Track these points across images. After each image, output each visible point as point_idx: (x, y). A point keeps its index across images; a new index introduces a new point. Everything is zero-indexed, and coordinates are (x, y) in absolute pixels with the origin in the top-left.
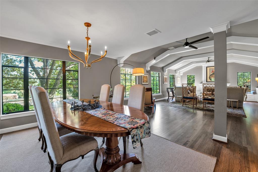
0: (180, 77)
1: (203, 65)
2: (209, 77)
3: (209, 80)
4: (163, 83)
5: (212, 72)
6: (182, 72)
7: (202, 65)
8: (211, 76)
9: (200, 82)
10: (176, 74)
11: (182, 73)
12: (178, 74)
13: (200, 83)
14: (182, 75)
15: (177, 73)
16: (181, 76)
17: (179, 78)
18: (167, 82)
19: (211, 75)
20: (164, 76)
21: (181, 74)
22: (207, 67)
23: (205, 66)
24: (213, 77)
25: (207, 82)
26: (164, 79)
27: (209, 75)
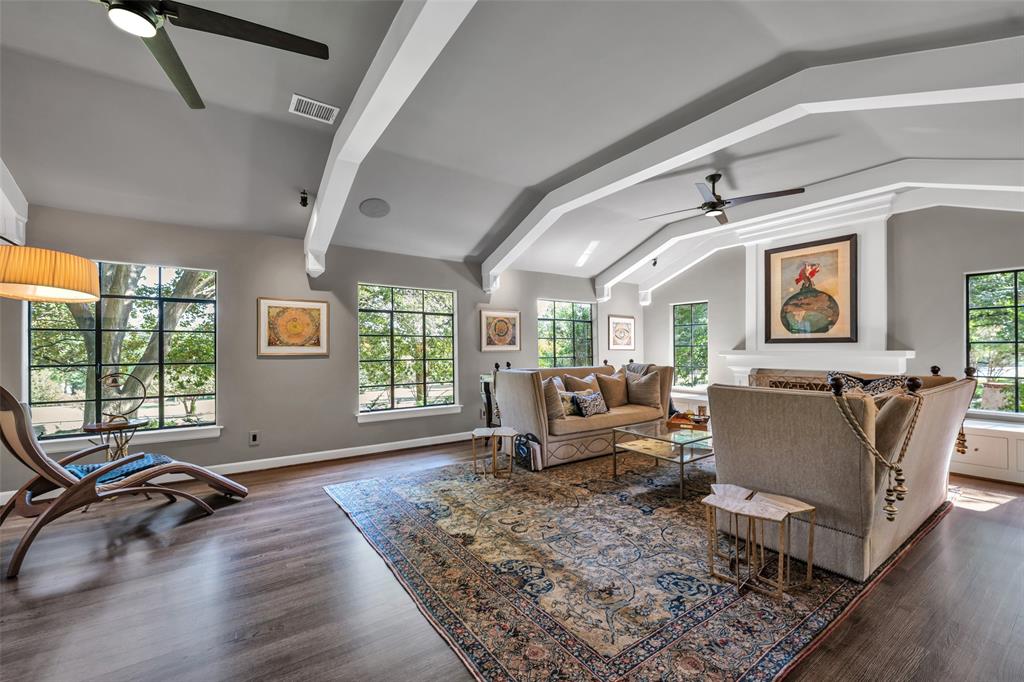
0: (639, 317)
1: (746, 244)
2: (784, 313)
3: (779, 331)
4: (475, 350)
5: (798, 281)
6: (650, 291)
7: (746, 240)
8: (790, 308)
9: (734, 346)
10: (600, 301)
11: (646, 294)
12: (606, 299)
13: (735, 349)
14: (647, 303)
15: (602, 295)
16: (644, 309)
17: (632, 321)
18: (512, 342)
19: (791, 299)
20: (485, 314)
21: (644, 299)
22: (768, 254)
23: (757, 245)
24: (803, 313)
25: (768, 339)
26: (489, 325)
27: (782, 298)
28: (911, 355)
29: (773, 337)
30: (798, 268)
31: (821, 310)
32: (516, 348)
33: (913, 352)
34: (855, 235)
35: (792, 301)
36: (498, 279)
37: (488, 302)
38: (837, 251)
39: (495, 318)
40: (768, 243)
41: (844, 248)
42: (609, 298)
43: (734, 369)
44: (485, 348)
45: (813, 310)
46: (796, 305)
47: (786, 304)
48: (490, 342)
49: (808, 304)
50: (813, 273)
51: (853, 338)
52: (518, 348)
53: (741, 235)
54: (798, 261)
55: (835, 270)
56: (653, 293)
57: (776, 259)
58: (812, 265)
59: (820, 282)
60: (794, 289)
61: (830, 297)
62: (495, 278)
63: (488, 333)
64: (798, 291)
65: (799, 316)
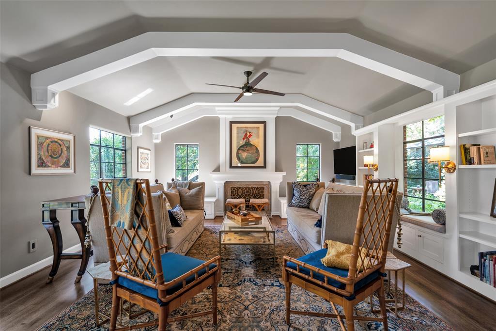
0: (153, 150)
1: (220, 116)
2: (238, 153)
3: (235, 161)
5: (244, 139)
6: (160, 133)
7: (220, 114)
8: (240, 151)
9: (213, 169)
10: (134, 135)
11: (158, 135)
13: (214, 171)
14: (158, 141)
15: (137, 131)
16: (156, 145)
17: (149, 152)
21: (157, 138)
22: (231, 123)
23: (225, 118)
24: (246, 154)
25: (231, 167)
26: (40, 145)
27: (237, 146)
28: (284, 174)
29: (233, 165)
30: (244, 133)
31: (253, 153)
32: (70, 171)
33: (285, 173)
34: (265, 122)
35: (241, 148)
36: (57, 97)
37: (39, 119)
38: (259, 127)
39: (47, 138)
40: (231, 118)
41: (261, 126)
42: (141, 134)
43: (216, 182)
44: (35, 170)
45: (249, 153)
46: (243, 150)
47: (239, 149)
48: (41, 164)
49: (248, 150)
50: (250, 136)
51: (264, 167)
52: (72, 171)
53: (218, 110)
54: (244, 129)
55: (258, 137)
56: (162, 135)
57: (234, 126)
58: (250, 132)
59: (253, 140)
60: (242, 142)
61: (256, 148)
62: (54, 95)
63: (38, 154)
64: (244, 143)
65: (244, 155)
